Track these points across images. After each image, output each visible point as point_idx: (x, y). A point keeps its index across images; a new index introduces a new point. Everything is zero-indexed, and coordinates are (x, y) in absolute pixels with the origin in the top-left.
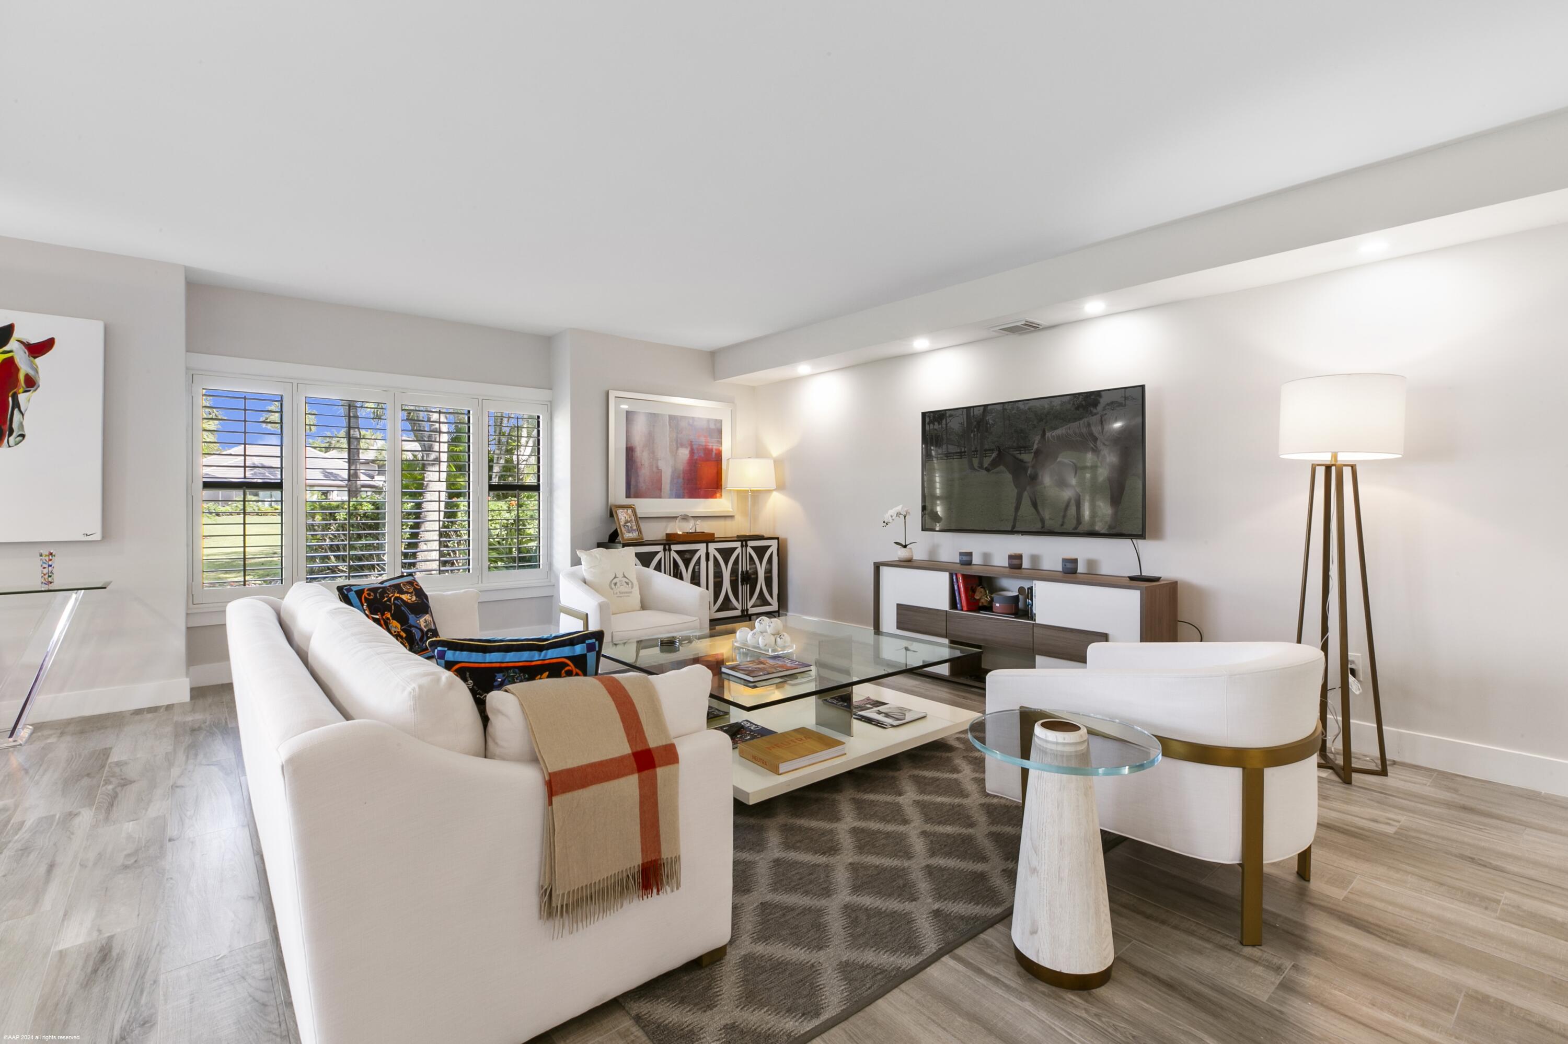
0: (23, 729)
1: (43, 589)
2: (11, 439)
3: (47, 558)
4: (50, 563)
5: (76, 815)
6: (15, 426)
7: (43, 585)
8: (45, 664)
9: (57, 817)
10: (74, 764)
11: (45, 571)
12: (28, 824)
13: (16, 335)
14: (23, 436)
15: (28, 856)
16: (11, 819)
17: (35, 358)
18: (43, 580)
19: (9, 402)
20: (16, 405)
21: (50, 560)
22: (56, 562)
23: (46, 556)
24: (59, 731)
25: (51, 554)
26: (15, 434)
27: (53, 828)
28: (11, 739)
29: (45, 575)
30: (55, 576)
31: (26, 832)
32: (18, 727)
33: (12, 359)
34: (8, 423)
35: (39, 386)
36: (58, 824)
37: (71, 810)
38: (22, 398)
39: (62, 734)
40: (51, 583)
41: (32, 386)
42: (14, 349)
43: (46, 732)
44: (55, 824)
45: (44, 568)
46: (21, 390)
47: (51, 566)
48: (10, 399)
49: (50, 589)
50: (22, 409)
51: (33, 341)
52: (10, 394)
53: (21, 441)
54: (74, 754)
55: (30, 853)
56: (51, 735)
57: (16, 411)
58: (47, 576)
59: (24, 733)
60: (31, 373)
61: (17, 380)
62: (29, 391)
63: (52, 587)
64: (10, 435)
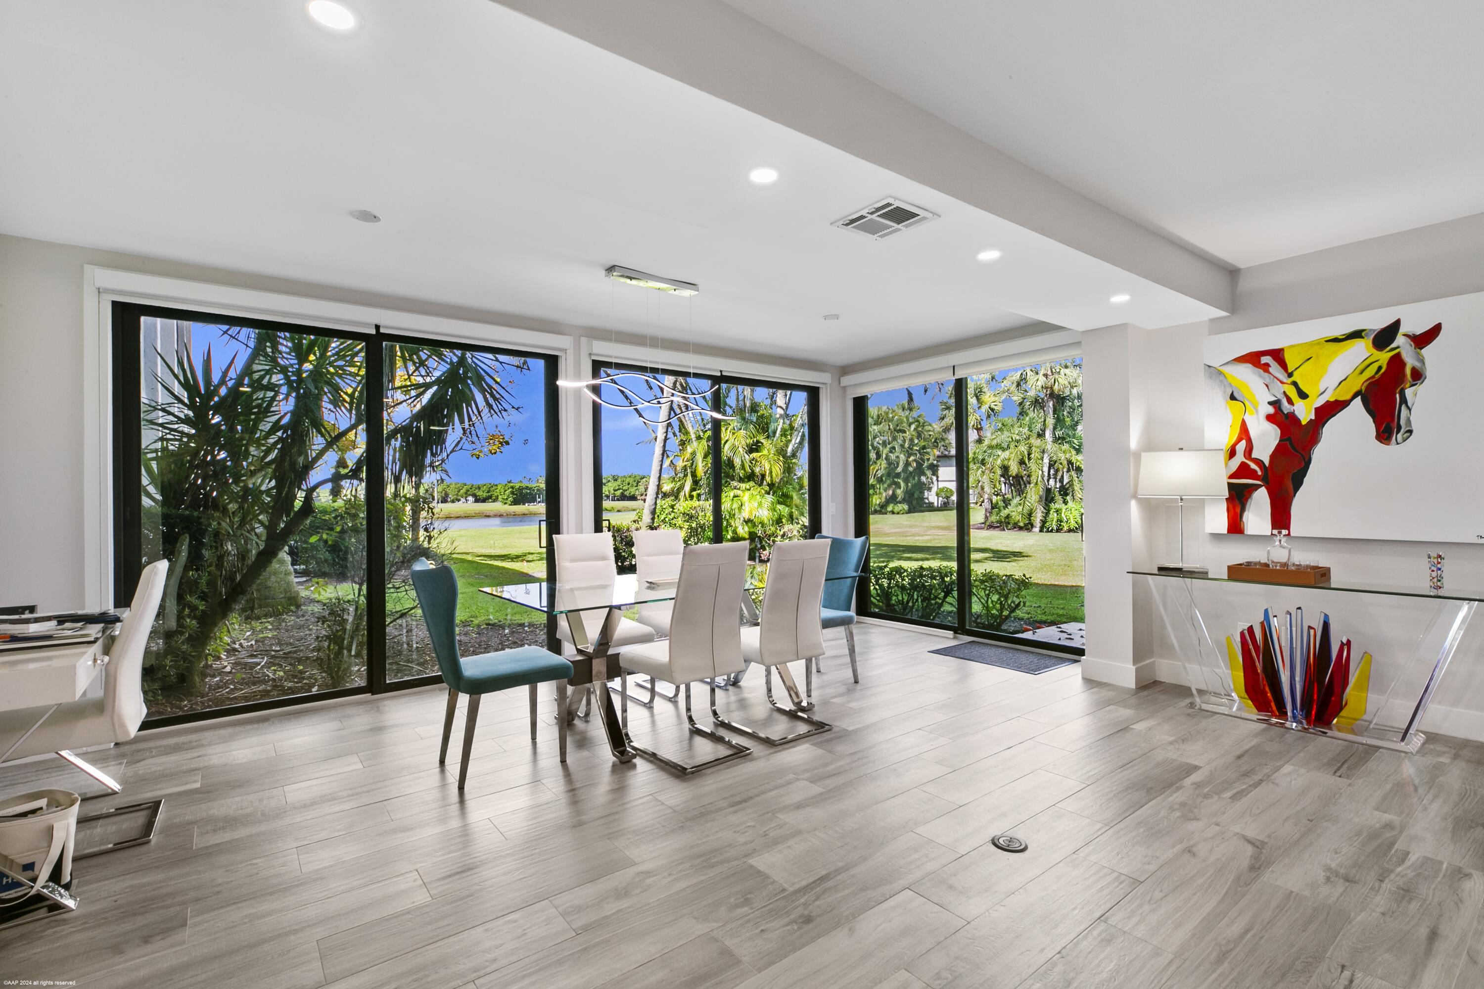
0: (1415, 735)
1: (1432, 594)
2: (1400, 436)
3: (1435, 561)
4: (1439, 566)
5: (1466, 875)
6: (1402, 422)
7: (1432, 590)
8: (1436, 674)
9: (1445, 866)
10: (1467, 802)
11: (1434, 574)
12: (1413, 858)
13: (1403, 329)
14: (1410, 432)
15: (1409, 902)
16: (1396, 842)
17: (1421, 349)
18: (1431, 584)
19: (1396, 399)
20: (1404, 401)
21: (1439, 563)
22: (1446, 565)
23: (1434, 558)
24: (1453, 751)
25: (1440, 556)
26: (1402, 431)
27: (1439, 879)
28: (1403, 744)
29: (1433, 578)
30: (1444, 581)
31: (1409, 868)
32: (1410, 731)
33: (1398, 355)
34: (1396, 420)
35: (1425, 378)
36: (1444, 876)
37: (1461, 865)
38: (1409, 392)
39: (1456, 757)
40: (1440, 588)
41: (1419, 379)
42: (1400, 344)
43: (1440, 748)
44: (1441, 875)
45: (1433, 571)
46: (1408, 385)
47: (1440, 569)
48: (1398, 396)
49: (1440, 594)
50: (1410, 404)
51: (1419, 331)
52: (1398, 391)
53: (1408, 437)
54: (1468, 787)
55: (1411, 899)
56: (1444, 753)
57: (1403, 407)
58: (1435, 580)
59: (1416, 741)
60: (1418, 365)
61: (1404, 375)
62: (1415, 385)
63: (1441, 593)
64: (1398, 432)
